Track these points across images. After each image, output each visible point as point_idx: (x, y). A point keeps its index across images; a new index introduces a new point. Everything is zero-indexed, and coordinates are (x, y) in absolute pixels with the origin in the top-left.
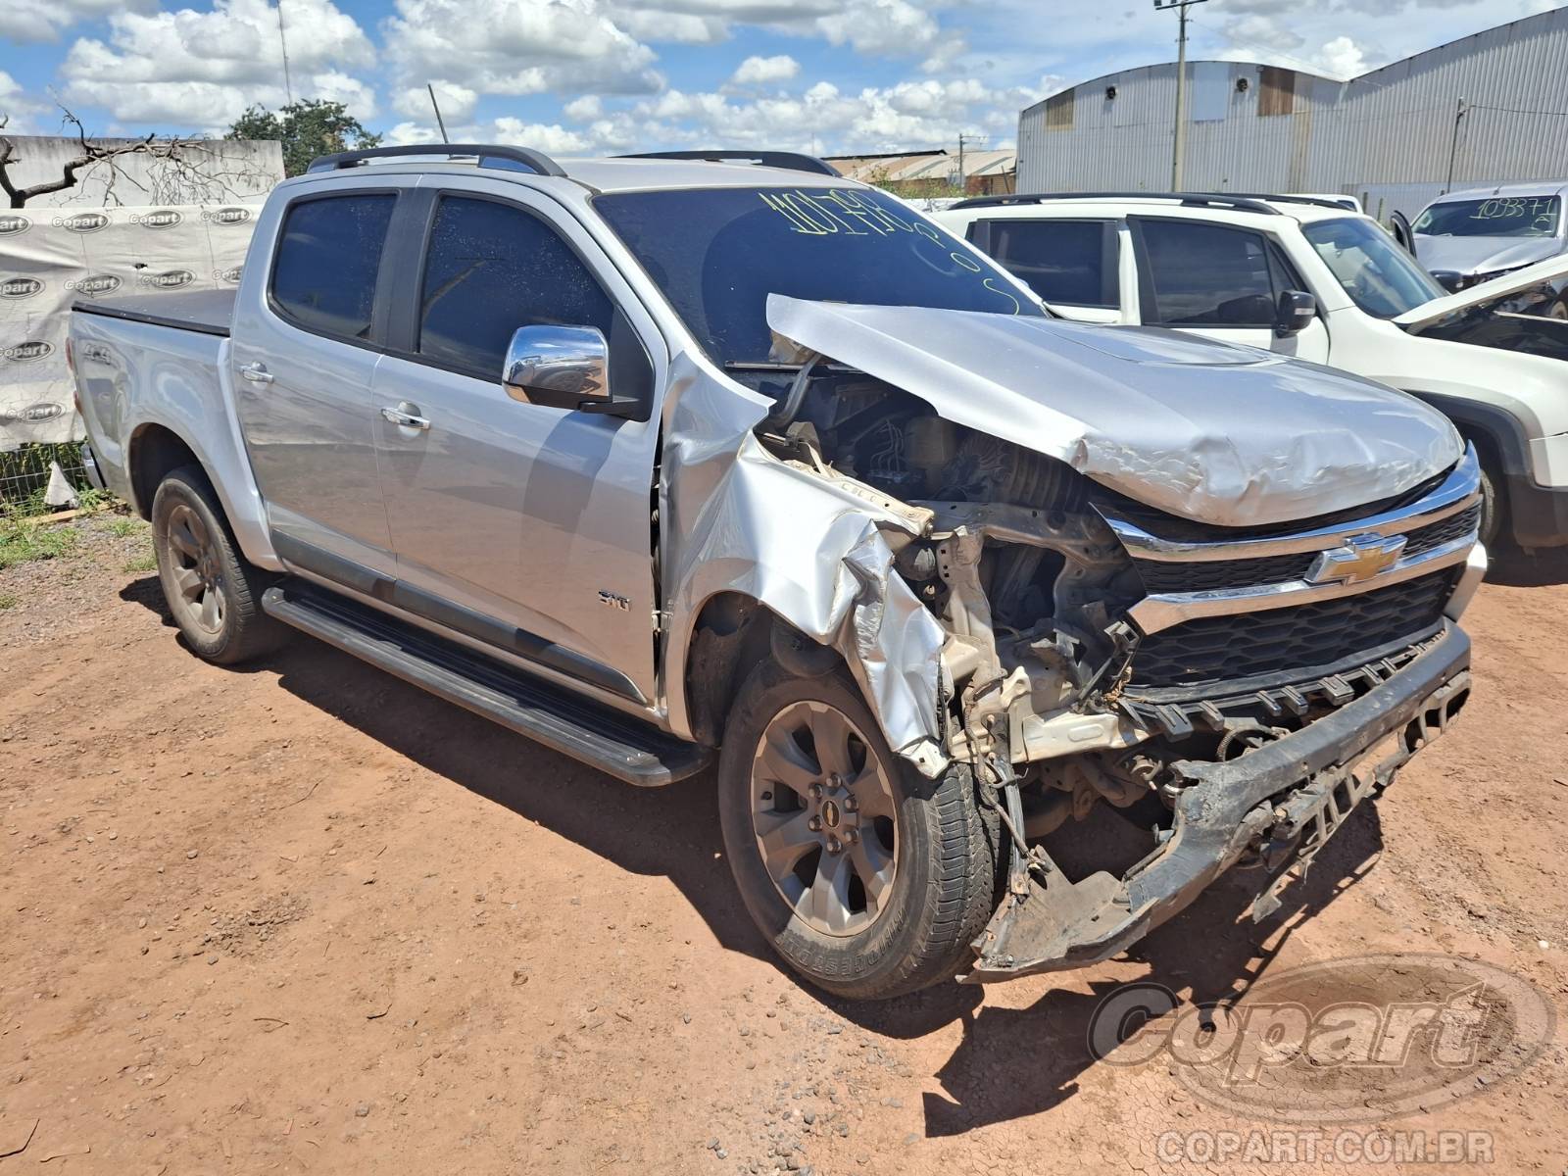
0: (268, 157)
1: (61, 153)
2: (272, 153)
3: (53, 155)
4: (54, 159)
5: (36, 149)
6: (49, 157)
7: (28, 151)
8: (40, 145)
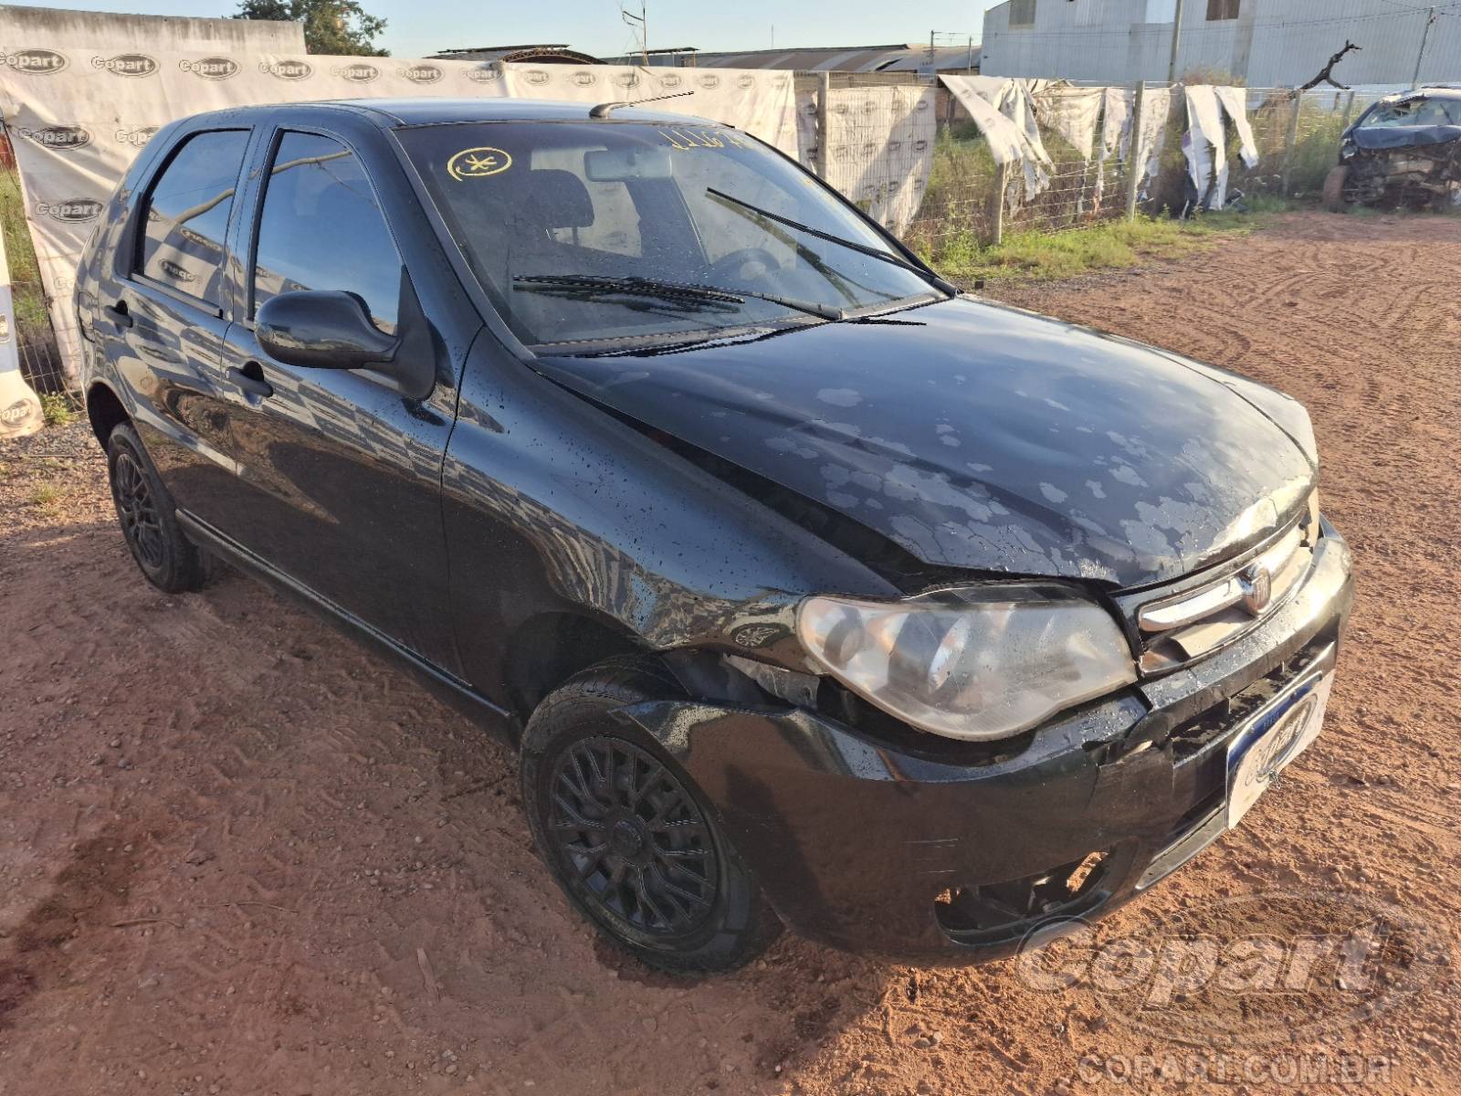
0: (292, 37)
1: (105, 28)
2: (295, 33)
3: (97, 30)
4: (98, 33)
5: (82, 26)
6: (94, 31)
7: (75, 27)
8: (85, 20)
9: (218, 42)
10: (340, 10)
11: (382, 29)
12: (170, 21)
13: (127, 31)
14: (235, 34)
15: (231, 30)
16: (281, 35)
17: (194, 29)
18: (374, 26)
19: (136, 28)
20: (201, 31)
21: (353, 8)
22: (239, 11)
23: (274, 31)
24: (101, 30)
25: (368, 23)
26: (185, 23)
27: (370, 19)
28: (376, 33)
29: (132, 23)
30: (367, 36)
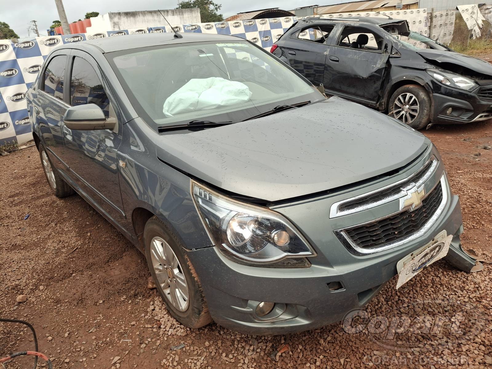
0: (197, 13)
1: (147, 15)
4: (145, 17)
8: (142, 13)
9: (176, 16)
10: (206, 3)
11: (220, 8)
12: (164, 11)
13: (152, 15)
14: (181, 13)
15: (180, 12)
16: (193, 13)
17: (170, 13)
18: (217, 7)
19: (155, 14)
20: (172, 13)
21: (211, 3)
22: (178, 6)
23: (191, 11)
24: (146, 15)
25: (216, 7)
26: (167, 11)
27: (216, 5)
28: (218, 9)
29: (154, 13)
30: (215, 10)
